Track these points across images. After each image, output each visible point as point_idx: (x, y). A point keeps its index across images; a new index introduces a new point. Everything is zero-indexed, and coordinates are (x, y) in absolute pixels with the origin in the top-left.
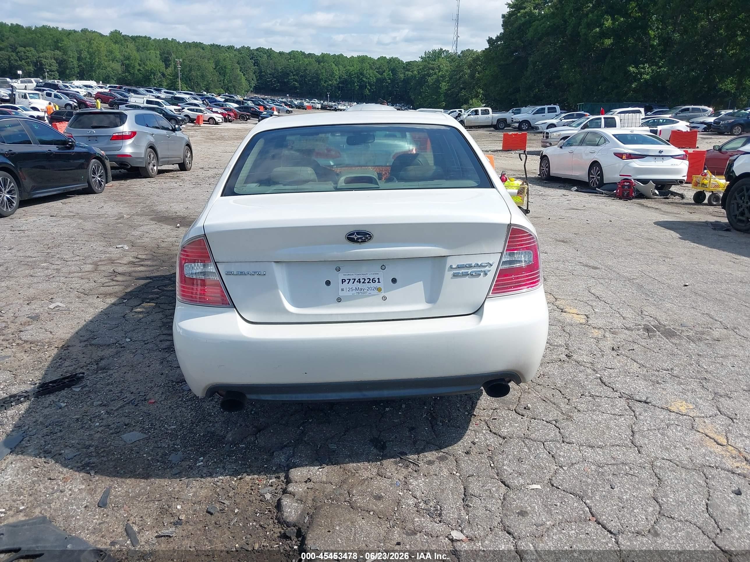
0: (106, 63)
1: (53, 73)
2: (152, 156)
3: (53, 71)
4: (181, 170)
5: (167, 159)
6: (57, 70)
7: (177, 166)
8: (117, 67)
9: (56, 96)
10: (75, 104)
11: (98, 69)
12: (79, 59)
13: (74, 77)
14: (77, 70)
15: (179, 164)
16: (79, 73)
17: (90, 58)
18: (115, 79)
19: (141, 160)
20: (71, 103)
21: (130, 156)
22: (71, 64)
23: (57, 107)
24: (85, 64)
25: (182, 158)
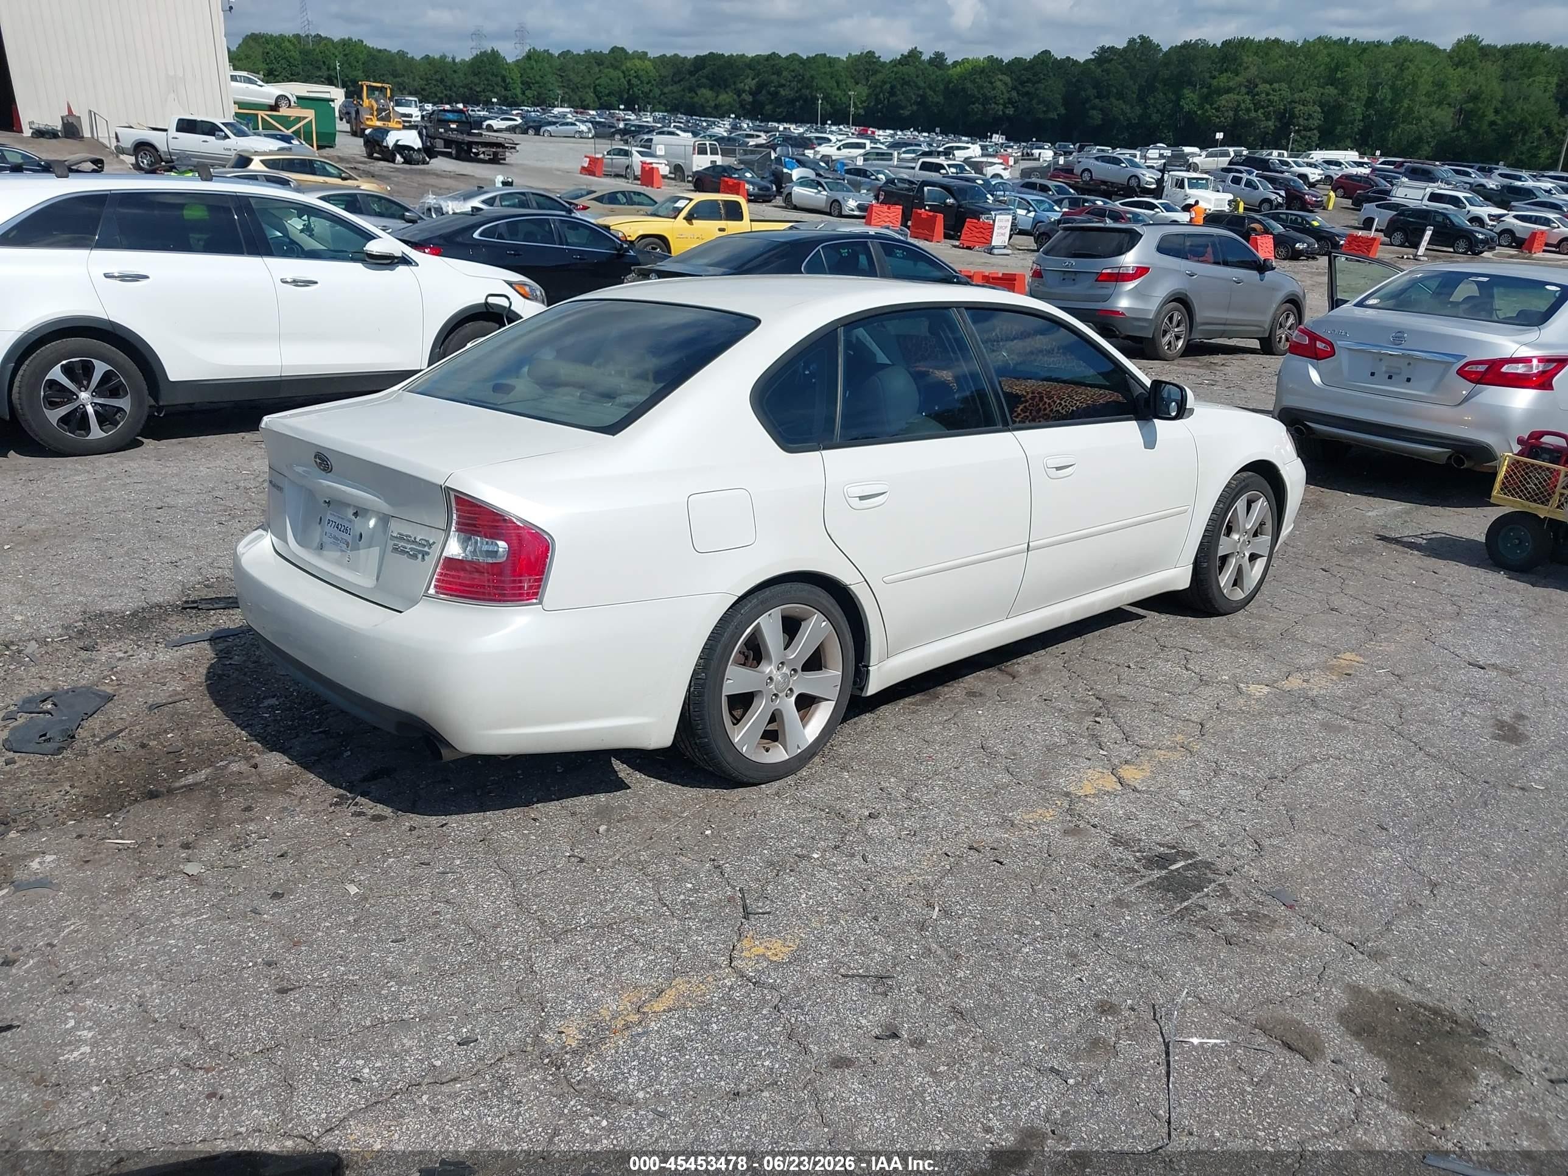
0: (1422, 111)
1: (1309, 134)
2: (1177, 317)
3: (1311, 130)
4: (1266, 353)
5: (1222, 328)
6: (1319, 128)
7: (1255, 344)
8: (1445, 117)
9: (1249, 183)
10: (1280, 200)
11: (1403, 122)
12: (1370, 103)
13: (1348, 142)
14: (1359, 125)
15: (1261, 340)
16: (1360, 132)
17: (1391, 101)
18: (1432, 144)
19: (1145, 324)
20: (1273, 197)
21: (1123, 314)
22: (1351, 113)
23: (1242, 205)
24: (1377, 112)
25: (1267, 326)
